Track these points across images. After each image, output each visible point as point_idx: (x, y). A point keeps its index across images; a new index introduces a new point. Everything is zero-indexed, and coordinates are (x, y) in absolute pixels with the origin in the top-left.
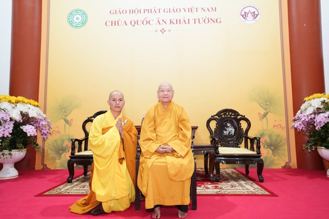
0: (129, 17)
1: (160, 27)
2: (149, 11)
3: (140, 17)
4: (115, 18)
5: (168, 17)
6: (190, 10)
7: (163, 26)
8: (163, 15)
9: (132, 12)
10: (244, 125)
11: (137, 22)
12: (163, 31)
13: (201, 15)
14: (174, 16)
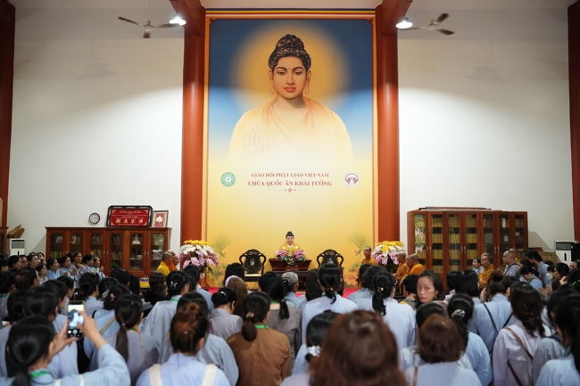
0: (266, 179)
1: (288, 187)
2: (280, 175)
3: (273, 179)
4: (255, 179)
5: (294, 180)
6: (310, 175)
7: (290, 186)
8: (290, 179)
9: (268, 175)
10: (339, 260)
11: (271, 183)
12: (290, 190)
13: (317, 179)
14: (298, 179)
